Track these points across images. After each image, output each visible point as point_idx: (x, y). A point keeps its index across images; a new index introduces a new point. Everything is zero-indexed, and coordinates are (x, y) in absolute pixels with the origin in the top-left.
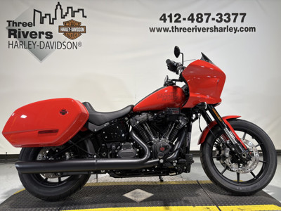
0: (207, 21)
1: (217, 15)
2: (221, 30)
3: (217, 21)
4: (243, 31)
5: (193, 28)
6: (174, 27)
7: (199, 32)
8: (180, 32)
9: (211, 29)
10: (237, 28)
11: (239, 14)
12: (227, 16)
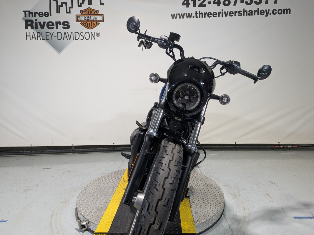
0: (235, 4)
2: (251, 13)
3: (247, 3)
4: (276, 13)
5: (219, 12)
6: (198, 12)
7: (226, 16)
8: (205, 17)
9: (239, 13)
10: (269, 10)
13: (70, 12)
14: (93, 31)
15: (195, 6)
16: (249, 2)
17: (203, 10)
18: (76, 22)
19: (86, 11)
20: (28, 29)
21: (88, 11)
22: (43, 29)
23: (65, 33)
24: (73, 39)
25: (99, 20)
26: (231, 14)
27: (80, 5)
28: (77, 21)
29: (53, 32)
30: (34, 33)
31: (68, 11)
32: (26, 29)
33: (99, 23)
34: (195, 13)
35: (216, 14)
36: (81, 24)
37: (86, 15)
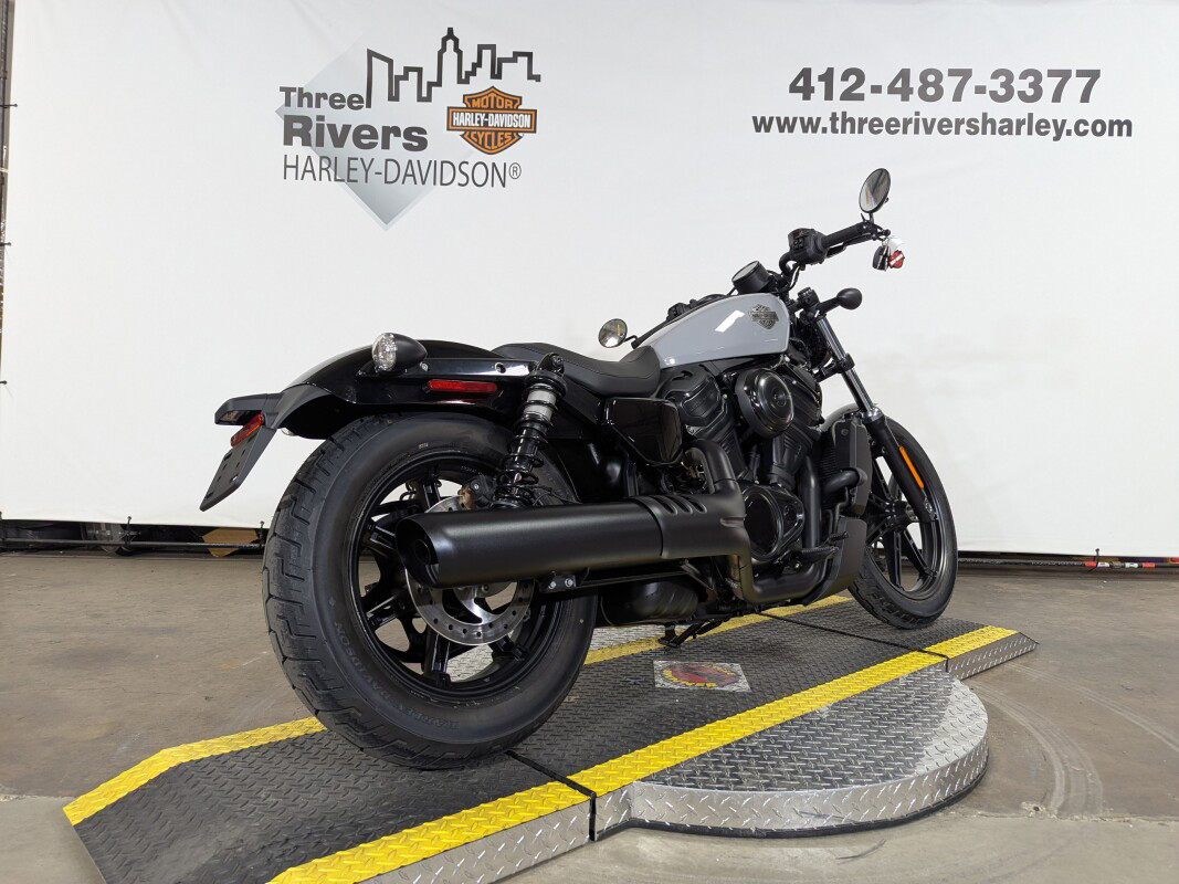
0: (957, 97)
1: (995, 75)
2: (1008, 128)
3: (994, 95)
4: (1085, 132)
5: (905, 120)
6: (839, 115)
7: (927, 133)
8: (861, 131)
9: (969, 124)
10: (1064, 122)
11: (1074, 74)
12: (1031, 79)
14: (500, 159)
15: (829, 96)
16: (1002, 92)
17: (855, 110)
18: (448, 129)
19: (481, 97)
20: (291, 144)
21: (490, 98)
22: (342, 146)
23: (410, 162)
24: (435, 183)
25: (521, 127)
27: (463, 77)
28: (450, 127)
29: (373, 160)
30: (309, 157)
31: (424, 94)
32: (285, 144)
33: (521, 134)
34: (831, 119)
35: (897, 125)
36: (462, 136)
37: (481, 108)
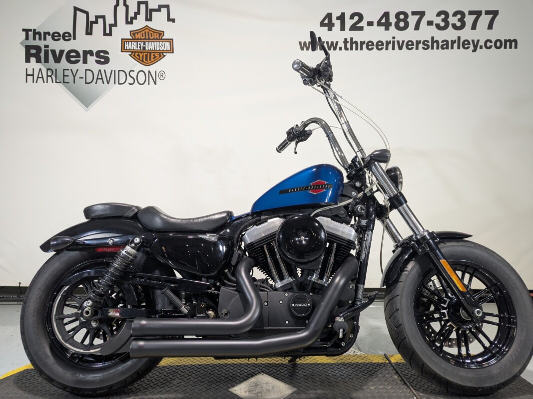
0: (417, 27)
1: (439, 14)
2: (446, 45)
3: (438, 26)
4: (491, 47)
5: (387, 42)
6: (349, 40)
7: (399, 49)
8: (361, 49)
9: (424, 43)
10: (478, 41)
11: (483, 13)
12: (459, 16)
13: (110, 34)
14: (153, 68)
15: (343, 28)
16: (442, 24)
17: (358, 36)
19: (140, 32)
20: (29, 62)
21: (145, 33)
23: (100, 71)
24: (115, 84)
25: (164, 49)
26: (410, 45)
27: (129, 20)
28: (123, 50)
29: (78, 70)
30: (40, 69)
31: (108, 32)
32: (26, 62)
33: (164, 54)
34: (344, 42)
35: (383, 45)
36: (130, 55)
37: (141, 39)
